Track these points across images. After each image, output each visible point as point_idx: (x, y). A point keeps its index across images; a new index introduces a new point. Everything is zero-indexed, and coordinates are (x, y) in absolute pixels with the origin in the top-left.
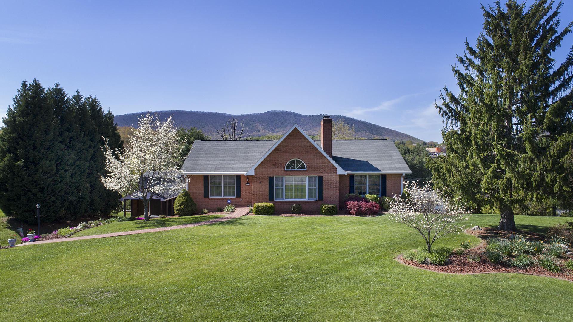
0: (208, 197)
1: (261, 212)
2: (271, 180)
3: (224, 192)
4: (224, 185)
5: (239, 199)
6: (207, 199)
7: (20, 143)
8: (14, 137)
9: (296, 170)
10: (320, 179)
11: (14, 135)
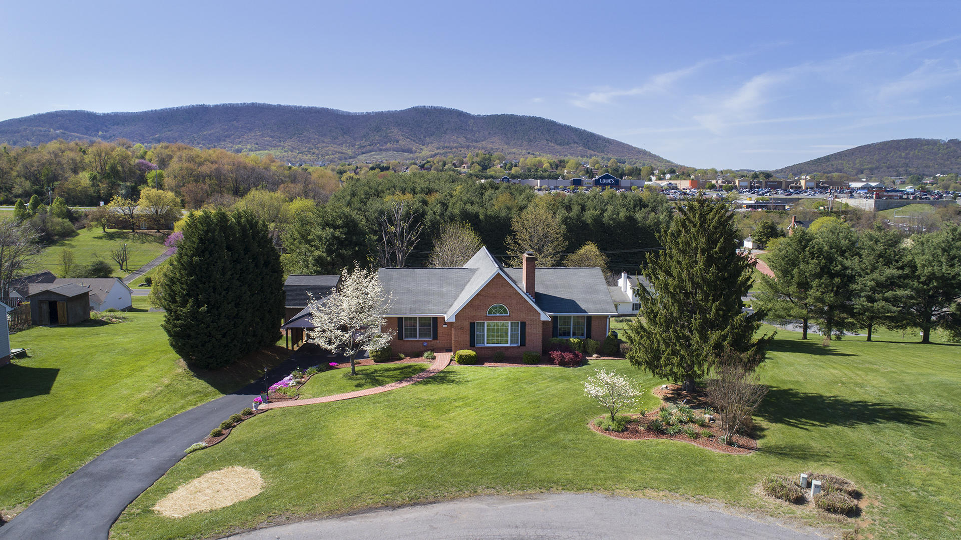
0: (402, 339)
1: (464, 361)
2: (472, 325)
3: (419, 335)
4: (419, 326)
5: (436, 341)
6: (402, 342)
7: (200, 286)
8: (193, 279)
9: (498, 315)
10: (523, 325)
11: (193, 277)
